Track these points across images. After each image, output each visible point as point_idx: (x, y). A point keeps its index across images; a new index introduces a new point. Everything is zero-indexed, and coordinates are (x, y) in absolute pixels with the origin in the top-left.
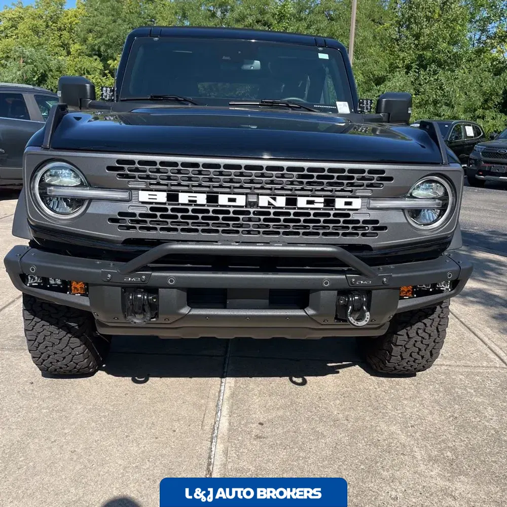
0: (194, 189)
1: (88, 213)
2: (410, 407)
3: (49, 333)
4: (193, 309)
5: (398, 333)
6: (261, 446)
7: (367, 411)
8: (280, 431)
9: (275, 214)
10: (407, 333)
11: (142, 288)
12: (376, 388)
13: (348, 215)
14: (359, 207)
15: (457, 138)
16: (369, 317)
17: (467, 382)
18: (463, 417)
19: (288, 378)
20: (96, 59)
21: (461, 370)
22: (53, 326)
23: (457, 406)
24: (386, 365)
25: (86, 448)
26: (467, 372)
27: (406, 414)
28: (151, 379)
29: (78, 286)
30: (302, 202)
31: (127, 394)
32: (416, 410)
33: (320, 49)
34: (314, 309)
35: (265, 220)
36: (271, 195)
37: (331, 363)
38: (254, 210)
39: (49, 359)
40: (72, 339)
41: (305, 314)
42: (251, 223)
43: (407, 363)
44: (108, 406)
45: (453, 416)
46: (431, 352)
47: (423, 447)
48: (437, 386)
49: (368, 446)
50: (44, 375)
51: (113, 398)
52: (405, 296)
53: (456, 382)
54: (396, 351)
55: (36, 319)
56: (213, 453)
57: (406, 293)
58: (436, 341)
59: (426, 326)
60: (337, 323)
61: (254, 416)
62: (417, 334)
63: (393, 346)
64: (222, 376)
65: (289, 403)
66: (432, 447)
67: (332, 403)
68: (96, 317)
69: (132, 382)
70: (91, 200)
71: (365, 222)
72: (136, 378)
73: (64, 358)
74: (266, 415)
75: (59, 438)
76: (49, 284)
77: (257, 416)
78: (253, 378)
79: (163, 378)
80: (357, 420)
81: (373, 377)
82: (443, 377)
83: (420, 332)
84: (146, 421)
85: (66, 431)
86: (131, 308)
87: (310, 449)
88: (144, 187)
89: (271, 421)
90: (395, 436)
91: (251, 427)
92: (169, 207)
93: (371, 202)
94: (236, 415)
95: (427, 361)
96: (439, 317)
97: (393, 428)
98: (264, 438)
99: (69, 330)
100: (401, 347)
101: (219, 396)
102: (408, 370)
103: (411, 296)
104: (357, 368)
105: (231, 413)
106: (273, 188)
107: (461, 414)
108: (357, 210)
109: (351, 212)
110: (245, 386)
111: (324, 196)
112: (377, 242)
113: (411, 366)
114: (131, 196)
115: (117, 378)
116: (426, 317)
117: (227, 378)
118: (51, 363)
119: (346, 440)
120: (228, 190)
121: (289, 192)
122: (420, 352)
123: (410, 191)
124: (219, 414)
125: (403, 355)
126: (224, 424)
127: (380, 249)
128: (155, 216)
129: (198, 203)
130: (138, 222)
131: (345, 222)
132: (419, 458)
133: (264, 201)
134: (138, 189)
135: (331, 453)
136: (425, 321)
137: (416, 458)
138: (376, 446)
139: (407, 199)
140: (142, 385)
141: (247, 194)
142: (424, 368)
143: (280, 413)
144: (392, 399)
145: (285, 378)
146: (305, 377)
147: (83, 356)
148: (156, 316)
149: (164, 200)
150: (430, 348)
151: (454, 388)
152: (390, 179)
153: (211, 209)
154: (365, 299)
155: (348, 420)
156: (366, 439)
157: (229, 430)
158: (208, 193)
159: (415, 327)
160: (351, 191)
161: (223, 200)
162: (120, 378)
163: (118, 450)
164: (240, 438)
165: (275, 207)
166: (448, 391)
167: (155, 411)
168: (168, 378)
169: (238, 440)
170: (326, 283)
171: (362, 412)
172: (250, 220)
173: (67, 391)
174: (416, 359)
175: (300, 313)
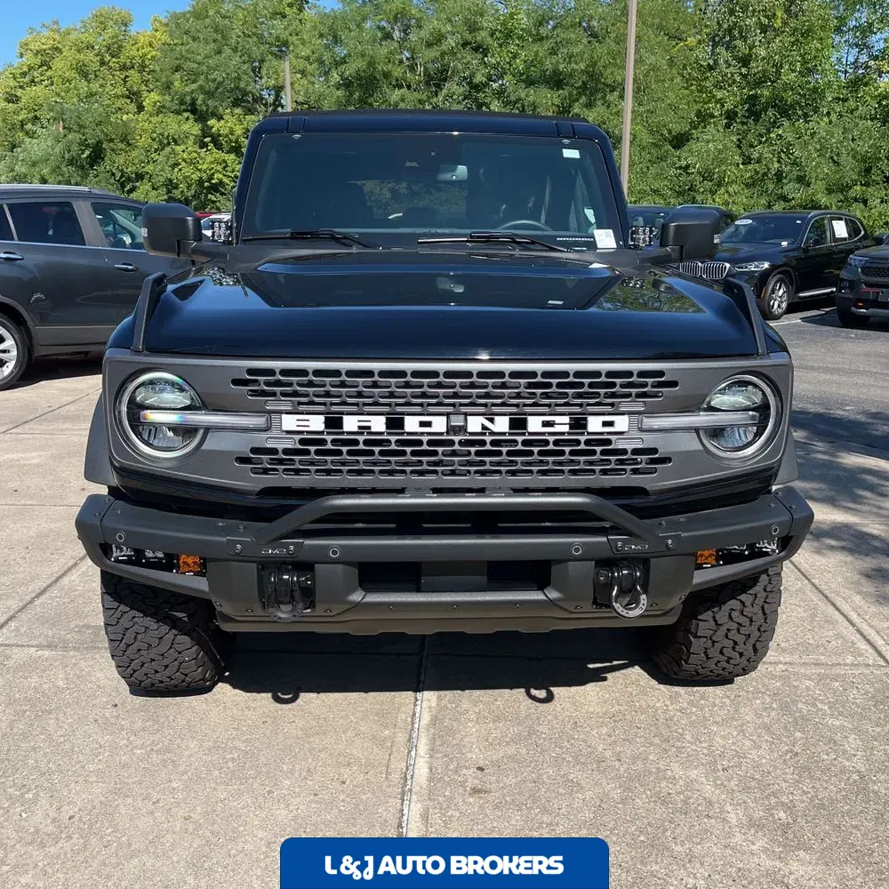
0: (367, 409)
1: (204, 450)
2: (723, 737)
3: (144, 629)
4: (368, 595)
5: (699, 617)
6: (480, 807)
7: (651, 744)
8: (510, 781)
9: (493, 443)
10: (714, 617)
11: (289, 564)
12: (666, 706)
13: (609, 442)
14: (625, 429)
15: (817, 242)
16: (645, 602)
17: (817, 692)
18: (808, 752)
19: (523, 690)
20: (187, 119)
21: (808, 672)
22: (149, 618)
23: (798, 734)
24: (683, 668)
25: (208, 813)
26: (819, 675)
27: (714, 748)
28: (302, 695)
29: (190, 561)
30: (534, 424)
31: (266, 722)
32: (731, 741)
33: (566, 141)
34: (558, 589)
35: (478, 453)
36: (486, 415)
37: (594, 663)
38: (460, 438)
39: (144, 668)
40: (179, 637)
41: (545, 598)
42: (456, 459)
43: (716, 665)
44: (237, 743)
45: (791, 751)
46: (754, 646)
47: (740, 805)
48: (768, 699)
49: (652, 804)
50: (133, 692)
51: (244, 729)
52: (705, 563)
53: (799, 692)
54: (697, 645)
55: (123, 608)
56: (405, 818)
57: (707, 559)
58: (762, 629)
59: (744, 606)
60: (596, 610)
61: (469, 755)
62: (730, 618)
63: (691, 637)
64: (417, 690)
65: (526, 734)
66: (754, 804)
67: (594, 733)
68: (218, 609)
69: (273, 701)
70: (208, 429)
71: (636, 451)
72: (279, 694)
73: (166, 667)
74: (489, 753)
75: (165, 797)
76: (145, 557)
77: (474, 757)
78: (467, 691)
79: (322, 694)
80: (635, 759)
81: (662, 687)
82: (778, 684)
83: (734, 614)
84: (298, 767)
85: (174, 785)
86: (273, 596)
87: (559, 809)
88: (289, 408)
89: (497, 765)
90: (697, 786)
91: (464, 775)
92: (329, 438)
93: (645, 420)
94: (441, 755)
95: (748, 660)
96: (765, 590)
97: (693, 774)
98: (486, 792)
99: (174, 623)
100: (705, 639)
101: (413, 723)
102: (719, 674)
103: (714, 563)
104: (636, 671)
105: (432, 752)
106: (489, 405)
107: (806, 747)
108: (622, 433)
109: (613, 438)
110: (454, 706)
111: (570, 414)
112: (656, 481)
113: (724, 669)
114: (269, 421)
115: (249, 694)
116: (744, 591)
117: (425, 693)
118: (146, 674)
119: (616, 794)
120: (418, 409)
121: (514, 410)
122: (737, 647)
123: (708, 399)
124: (413, 753)
125: (709, 651)
126: (422, 771)
127: (662, 492)
128: (307, 452)
129: (373, 430)
130: (281, 462)
131: (603, 453)
132: (734, 821)
133: (475, 424)
134: (281, 412)
135: (591, 816)
136: (743, 597)
137: (728, 822)
138: (664, 803)
139: (701, 413)
140: (289, 706)
141: (448, 415)
142: (745, 672)
143: (511, 750)
144: (692, 724)
145: (520, 690)
146: (552, 689)
147: (196, 663)
148: (312, 605)
149: (321, 427)
150: (752, 641)
151: (795, 702)
152: (673, 384)
153: (393, 438)
154: (638, 574)
155: (619, 760)
156: (649, 793)
157: (430, 780)
158: (388, 414)
159: (726, 607)
160: (612, 405)
161: (411, 424)
162: (254, 694)
163: (257, 815)
164: (447, 794)
165: (492, 433)
166: (785, 707)
167: (311, 750)
168: (330, 694)
169: (445, 796)
170: (577, 550)
171: (644, 746)
172: (454, 453)
173: (171, 717)
174: (730, 658)
175: (537, 596)
